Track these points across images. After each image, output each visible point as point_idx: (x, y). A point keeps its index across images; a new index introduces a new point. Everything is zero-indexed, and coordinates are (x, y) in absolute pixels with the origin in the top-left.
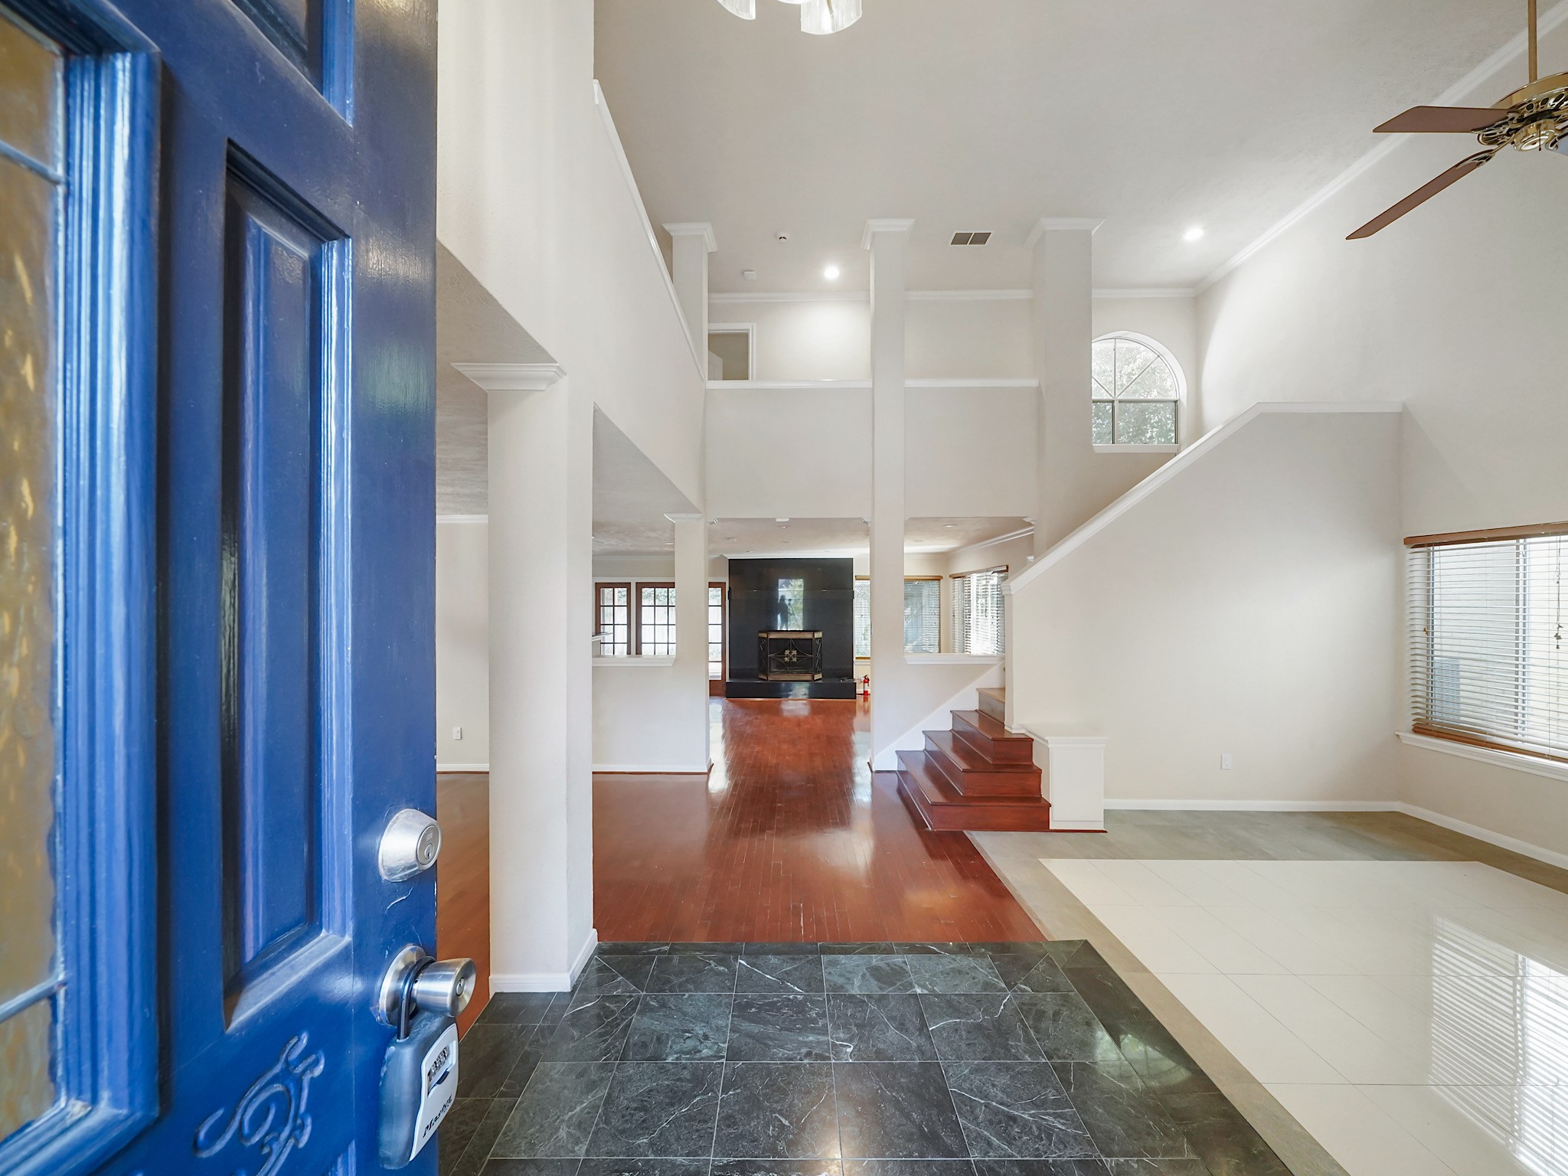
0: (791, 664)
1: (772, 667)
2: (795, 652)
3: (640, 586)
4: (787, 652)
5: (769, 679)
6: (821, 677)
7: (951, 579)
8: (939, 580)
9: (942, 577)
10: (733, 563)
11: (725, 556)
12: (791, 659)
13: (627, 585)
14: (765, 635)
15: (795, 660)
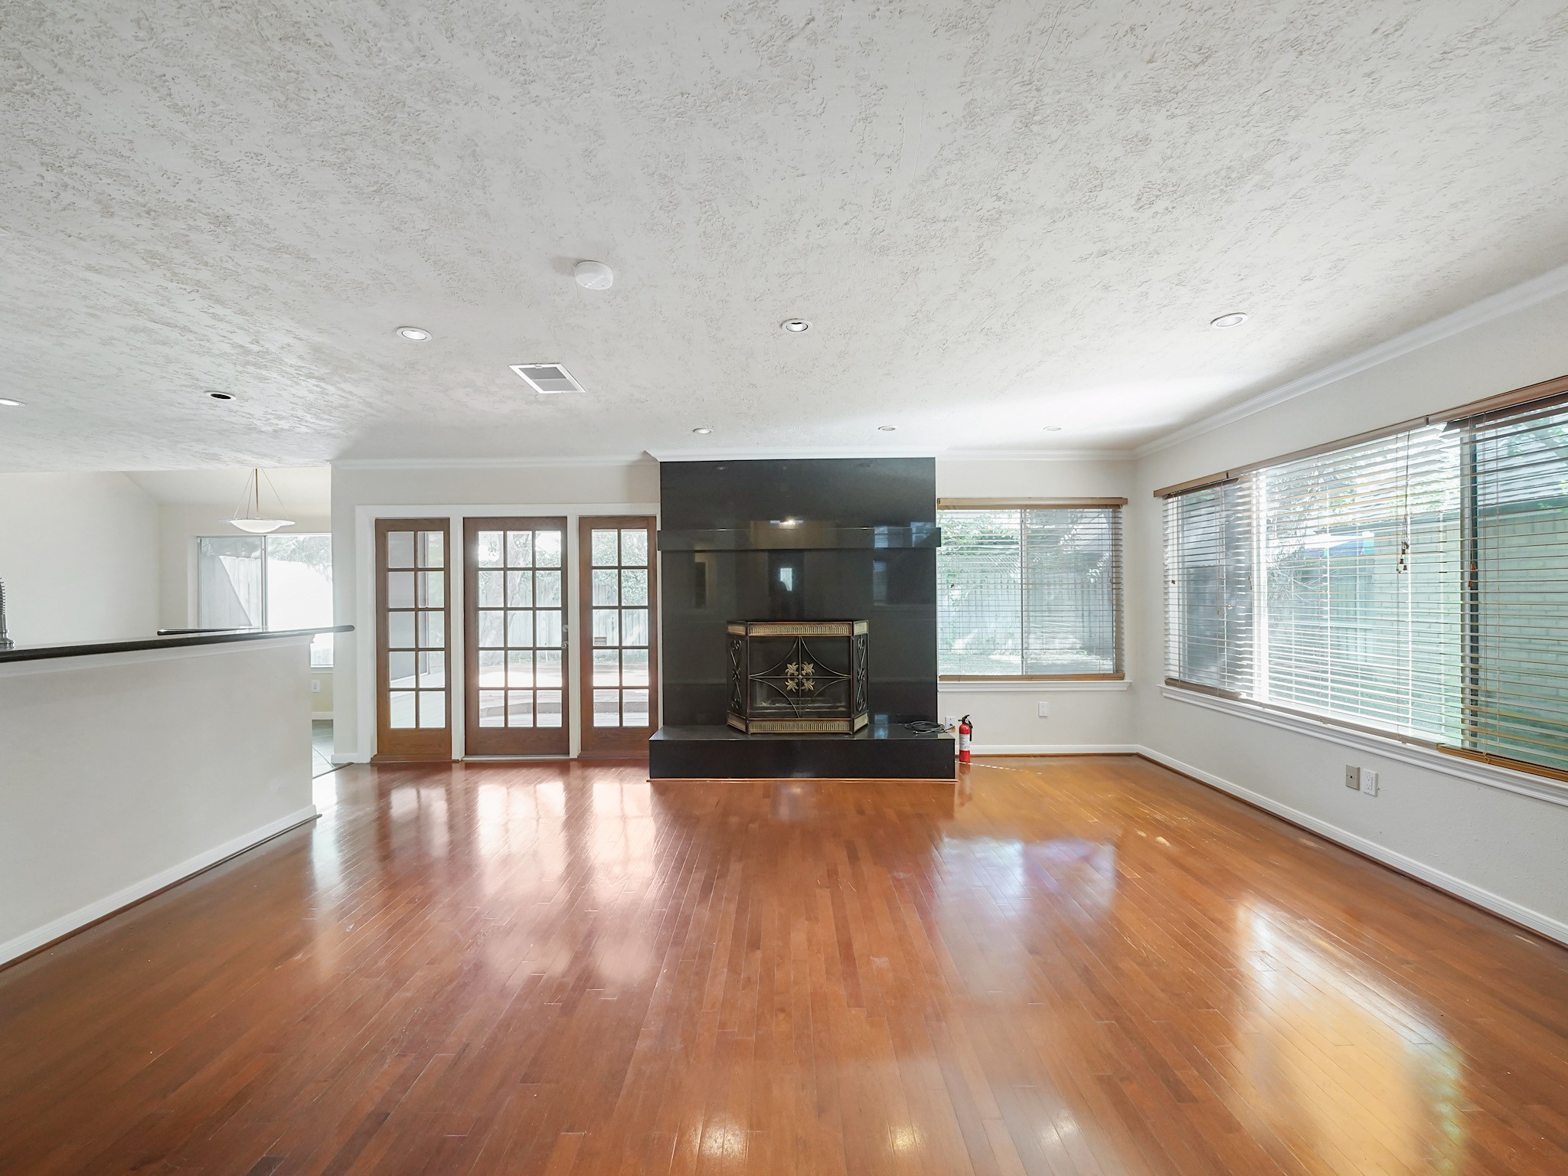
0: (800, 693)
1: (758, 701)
2: (809, 669)
3: (472, 526)
4: (792, 668)
5: (752, 730)
6: (866, 722)
7: (1160, 501)
8: (1118, 506)
9: (1125, 501)
10: (669, 470)
11: (653, 453)
12: (800, 684)
13: (441, 524)
14: (739, 630)
15: (809, 685)
